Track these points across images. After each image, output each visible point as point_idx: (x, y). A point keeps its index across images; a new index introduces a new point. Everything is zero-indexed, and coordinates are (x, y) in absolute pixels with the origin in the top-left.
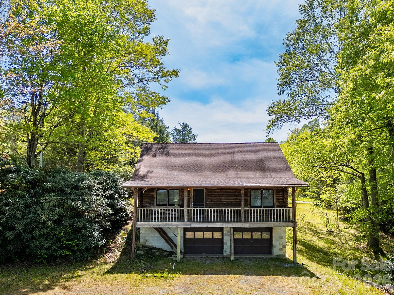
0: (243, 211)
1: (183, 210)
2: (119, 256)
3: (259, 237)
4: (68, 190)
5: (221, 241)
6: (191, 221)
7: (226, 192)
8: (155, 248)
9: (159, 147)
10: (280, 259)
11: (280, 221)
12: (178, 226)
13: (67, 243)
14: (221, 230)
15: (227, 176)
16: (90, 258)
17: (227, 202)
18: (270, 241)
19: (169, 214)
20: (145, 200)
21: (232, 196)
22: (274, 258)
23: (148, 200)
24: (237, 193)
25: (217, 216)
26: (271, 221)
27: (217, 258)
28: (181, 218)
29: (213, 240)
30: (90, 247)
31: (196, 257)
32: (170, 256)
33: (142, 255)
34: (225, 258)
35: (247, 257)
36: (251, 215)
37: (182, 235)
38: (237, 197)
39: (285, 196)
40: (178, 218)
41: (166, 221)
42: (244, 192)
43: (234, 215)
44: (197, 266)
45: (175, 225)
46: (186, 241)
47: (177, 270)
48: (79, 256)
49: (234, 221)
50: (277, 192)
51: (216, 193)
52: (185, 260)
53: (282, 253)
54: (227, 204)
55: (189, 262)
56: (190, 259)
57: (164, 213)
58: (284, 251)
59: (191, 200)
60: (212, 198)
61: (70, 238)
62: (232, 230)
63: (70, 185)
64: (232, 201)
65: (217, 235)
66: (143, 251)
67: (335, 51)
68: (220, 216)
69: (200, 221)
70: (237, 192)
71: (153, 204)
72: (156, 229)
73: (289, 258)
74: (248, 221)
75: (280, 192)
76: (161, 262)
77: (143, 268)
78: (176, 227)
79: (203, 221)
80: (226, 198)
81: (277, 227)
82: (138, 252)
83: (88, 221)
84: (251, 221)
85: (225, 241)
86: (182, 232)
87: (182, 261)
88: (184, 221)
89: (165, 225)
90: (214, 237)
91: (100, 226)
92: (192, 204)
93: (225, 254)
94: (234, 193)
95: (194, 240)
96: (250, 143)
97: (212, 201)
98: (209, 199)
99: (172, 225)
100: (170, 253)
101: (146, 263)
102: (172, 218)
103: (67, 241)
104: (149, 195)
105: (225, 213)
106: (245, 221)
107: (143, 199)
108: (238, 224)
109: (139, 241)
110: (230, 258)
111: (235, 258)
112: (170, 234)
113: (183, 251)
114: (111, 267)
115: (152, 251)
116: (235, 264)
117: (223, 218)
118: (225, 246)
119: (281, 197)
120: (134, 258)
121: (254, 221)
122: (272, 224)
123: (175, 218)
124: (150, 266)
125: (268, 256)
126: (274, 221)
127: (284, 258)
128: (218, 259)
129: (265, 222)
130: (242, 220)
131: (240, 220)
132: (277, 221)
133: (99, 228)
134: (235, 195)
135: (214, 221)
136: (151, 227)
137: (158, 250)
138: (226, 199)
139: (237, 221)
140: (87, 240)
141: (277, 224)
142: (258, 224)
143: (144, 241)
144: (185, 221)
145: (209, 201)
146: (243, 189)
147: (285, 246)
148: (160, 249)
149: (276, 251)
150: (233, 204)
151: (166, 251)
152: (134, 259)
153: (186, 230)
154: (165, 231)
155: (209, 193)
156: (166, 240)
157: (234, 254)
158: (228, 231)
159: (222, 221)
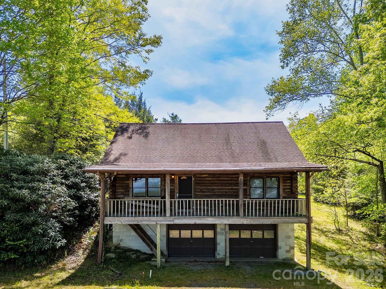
0: (241, 203)
1: (165, 202)
2: (83, 261)
3: (260, 236)
4: (14, 175)
5: (213, 241)
6: (175, 215)
7: (219, 180)
8: (130, 250)
9: (137, 128)
10: (287, 263)
11: (289, 216)
12: (157, 223)
13: (13, 243)
14: (213, 227)
15: (221, 160)
16: (45, 262)
17: (221, 193)
18: (275, 241)
19: (146, 207)
20: (118, 190)
21: (227, 185)
22: (280, 262)
23: (122, 191)
24: (233, 182)
25: (208, 210)
26: (278, 216)
27: (208, 262)
28: (162, 212)
29: (203, 240)
30: (43, 249)
31: (182, 261)
32: (148, 259)
33: (112, 259)
34: (218, 262)
35: (245, 262)
36: (252, 209)
37: (165, 234)
38: (233, 186)
39: (294, 185)
40: (157, 212)
41: (143, 216)
42: (242, 178)
43: (229, 209)
44: (181, 274)
45: (153, 221)
46: (169, 240)
47: (154, 279)
48: (30, 260)
49: (230, 215)
50: (283, 180)
51: (206, 182)
52: (168, 265)
53: (289, 257)
54: (220, 195)
55: (171, 268)
56: (174, 263)
57: (139, 206)
58: (291, 254)
59: (176, 190)
60: (203, 188)
61: (17, 237)
62: (227, 227)
63: (18, 169)
64: (227, 192)
65: (209, 234)
66: (115, 254)
67: (349, 16)
68: (211, 210)
69: (186, 215)
70: (234, 180)
71: (128, 195)
72: (131, 225)
73: (298, 262)
74: (248, 215)
75: (287, 180)
76: (135, 268)
77: (109, 276)
78: (155, 223)
79: (189, 215)
80: (220, 187)
81: (286, 223)
82: (108, 255)
83: (40, 215)
84: (252, 215)
85: (218, 241)
86: (165, 229)
87: (163, 267)
88: (165, 215)
89: (141, 221)
90: (205, 236)
91: (59, 222)
92: (178, 195)
93: (218, 257)
94: (230, 182)
95: (180, 240)
96: (249, 123)
97: (201, 191)
98: (198, 189)
99: (150, 221)
100: (150, 256)
101: (114, 270)
102: (150, 212)
103: (14, 240)
104: (123, 185)
105: (219, 207)
106: (244, 215)
107: (115, 189)
108: (235, 219)
109: (112, 241)
110: (224, 262)
111: (230, 262)
112: (149, 233)
113: (166, 253)
114: (68, 275)
115: (127, 253)
116: (231, 271)
117: (215, 212)
118: (218, 247)
119: (289, 186)
120: (101, 262)
121: (256, 215)
122: (280, 220)
123: (154, 212)
124: (120, 274)
125: (272, 260)
126: (282, 216)
127: (292, 262)
128: (210, 264)
129: (270, 216)
130: (241, 214)
131: (238, 215)
132: (286, 216)
133: (57, 225)
134: (230, 184)
135: (204, 215)
136: (123, 223)
137: (134, 252)
138: (220, 189)
139: (233, 215)
140: (40, 240)
141: (286, 219)
142: (260, 220)
143: (118, 241)
144: (167, 215)
145: (199, 192)
146: (242, 175)
147: (293, 248)
148: (137, 251)
149: (282, 254)
150: (229, 195)
151: (145, 254)
152: (101, 264)
153: (170, 227)
154: (144, 229)
155: (199, 182)
156: (144, 240)
157: (230, 257)
158: (222, 229)
159: (215, 215)
